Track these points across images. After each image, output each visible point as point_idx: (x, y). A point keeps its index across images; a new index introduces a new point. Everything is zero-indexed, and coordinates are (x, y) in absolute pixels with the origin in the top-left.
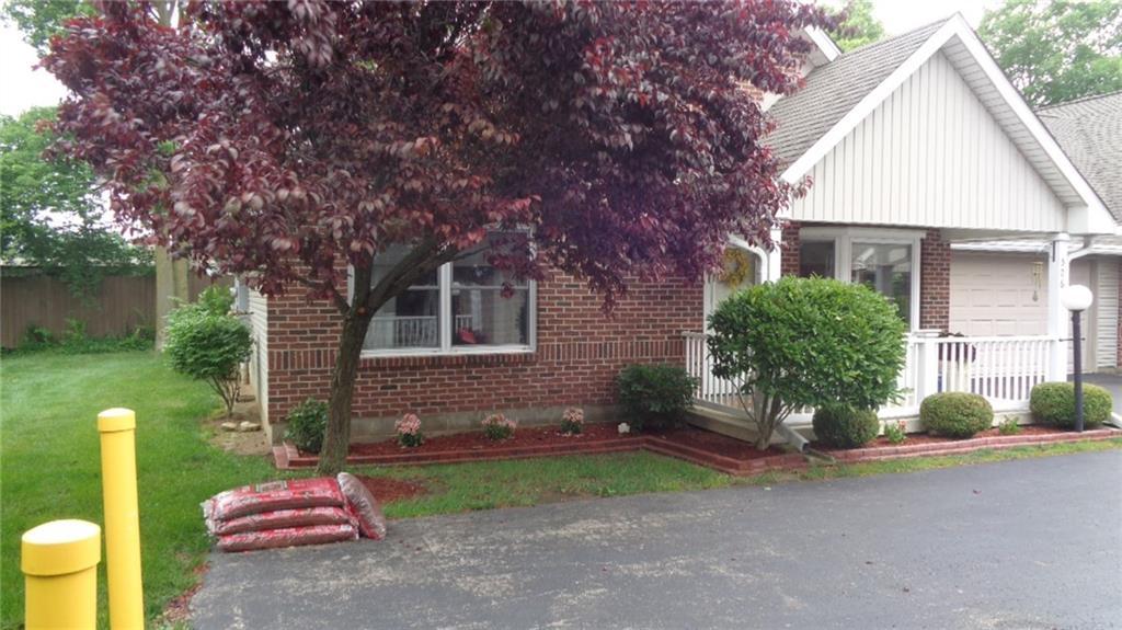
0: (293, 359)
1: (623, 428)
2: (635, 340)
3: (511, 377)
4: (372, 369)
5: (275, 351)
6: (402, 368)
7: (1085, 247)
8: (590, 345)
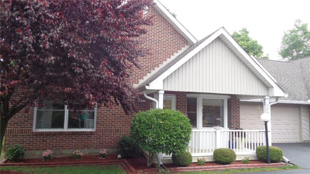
0: (13, 132)
1: (119, 156)
3: (86, 139)
4: (39, 135)
5: (8, 129)
6: (50, 135)
7: (276, 101)
8: (114, 129)
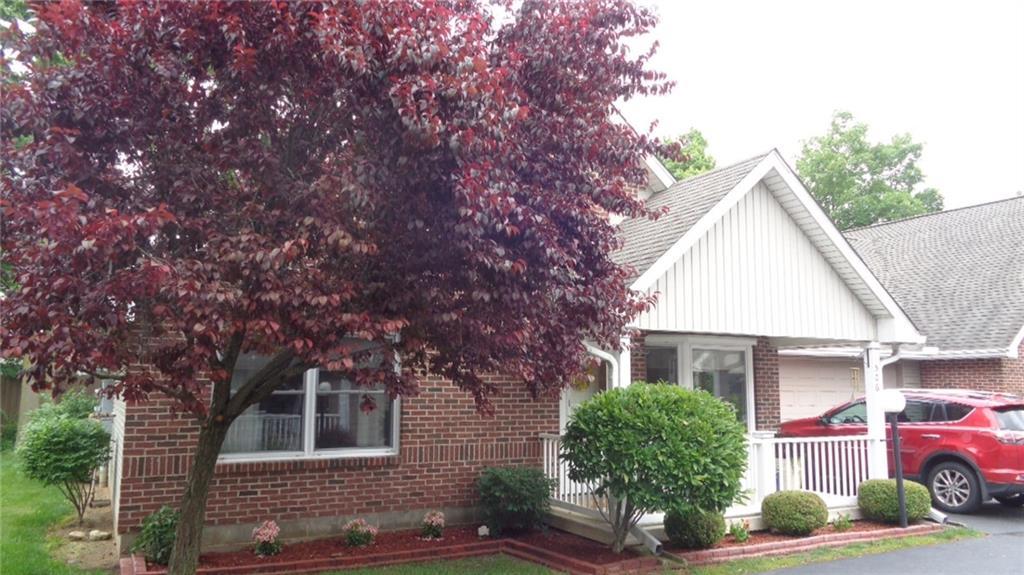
0: (148, 466)
1: (483, 530)
2: (495, 442)
3: (373, 480)
4: (232, 474)
5: (131, 457)
8: (452, 447)
